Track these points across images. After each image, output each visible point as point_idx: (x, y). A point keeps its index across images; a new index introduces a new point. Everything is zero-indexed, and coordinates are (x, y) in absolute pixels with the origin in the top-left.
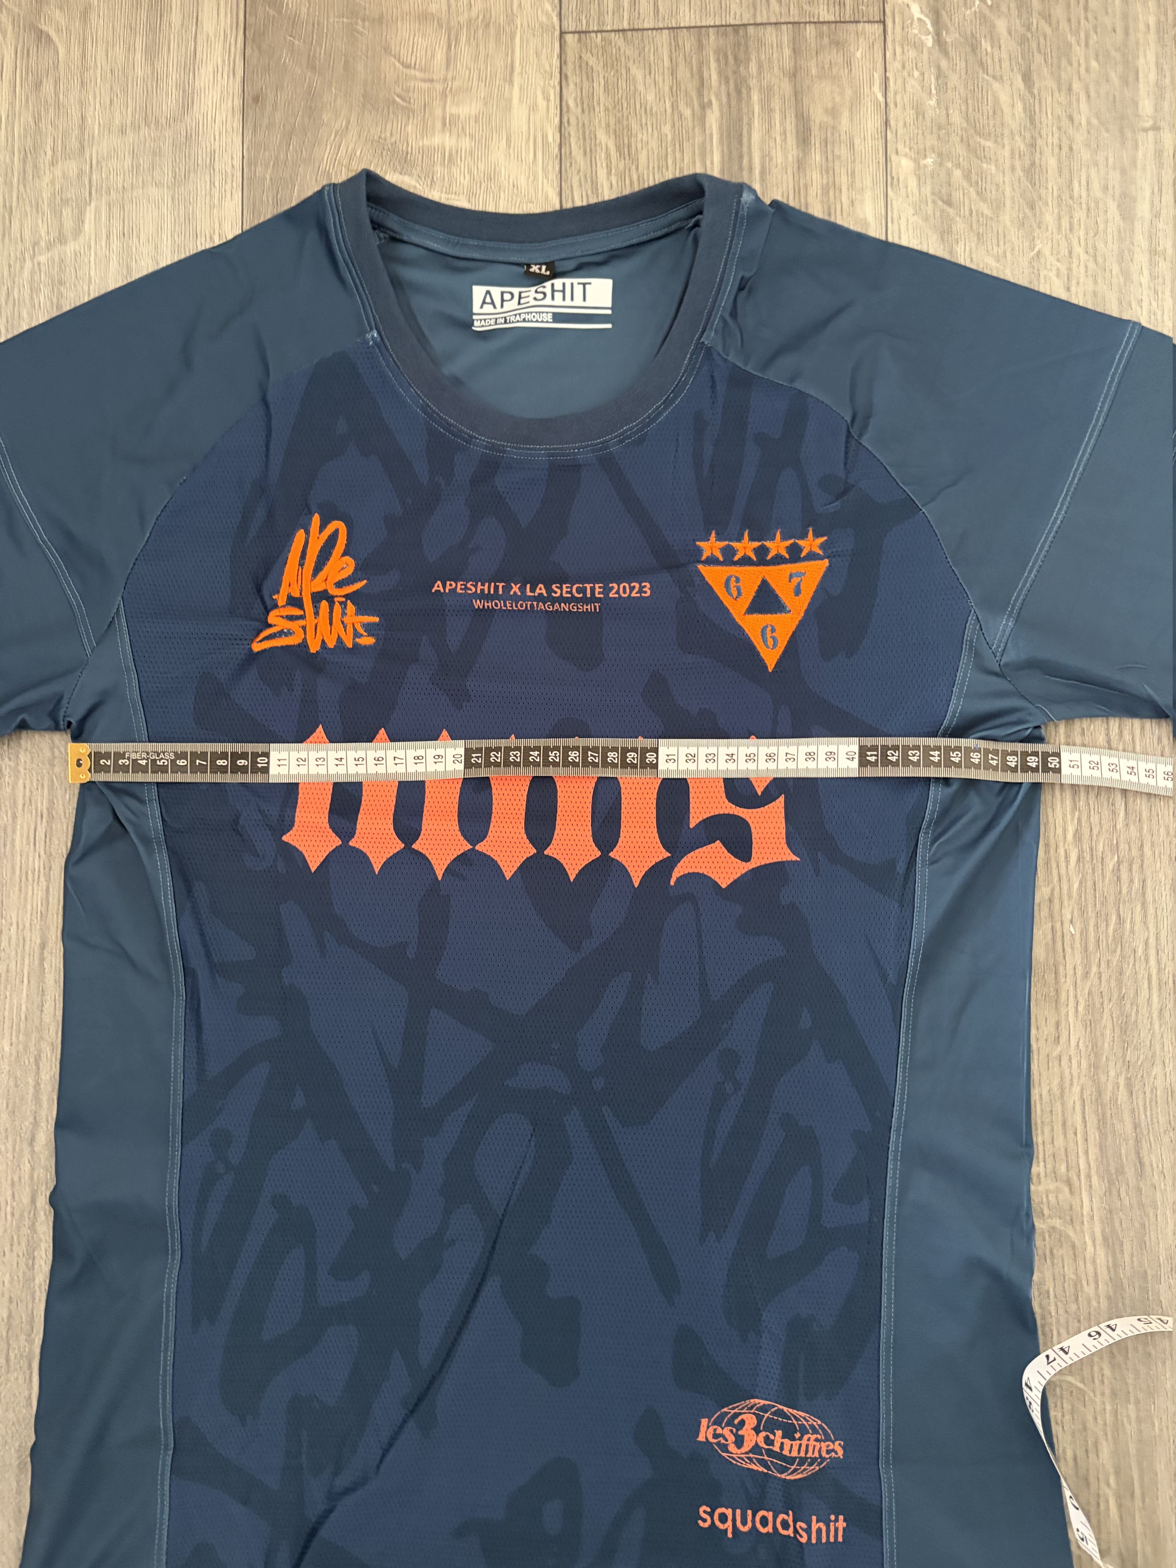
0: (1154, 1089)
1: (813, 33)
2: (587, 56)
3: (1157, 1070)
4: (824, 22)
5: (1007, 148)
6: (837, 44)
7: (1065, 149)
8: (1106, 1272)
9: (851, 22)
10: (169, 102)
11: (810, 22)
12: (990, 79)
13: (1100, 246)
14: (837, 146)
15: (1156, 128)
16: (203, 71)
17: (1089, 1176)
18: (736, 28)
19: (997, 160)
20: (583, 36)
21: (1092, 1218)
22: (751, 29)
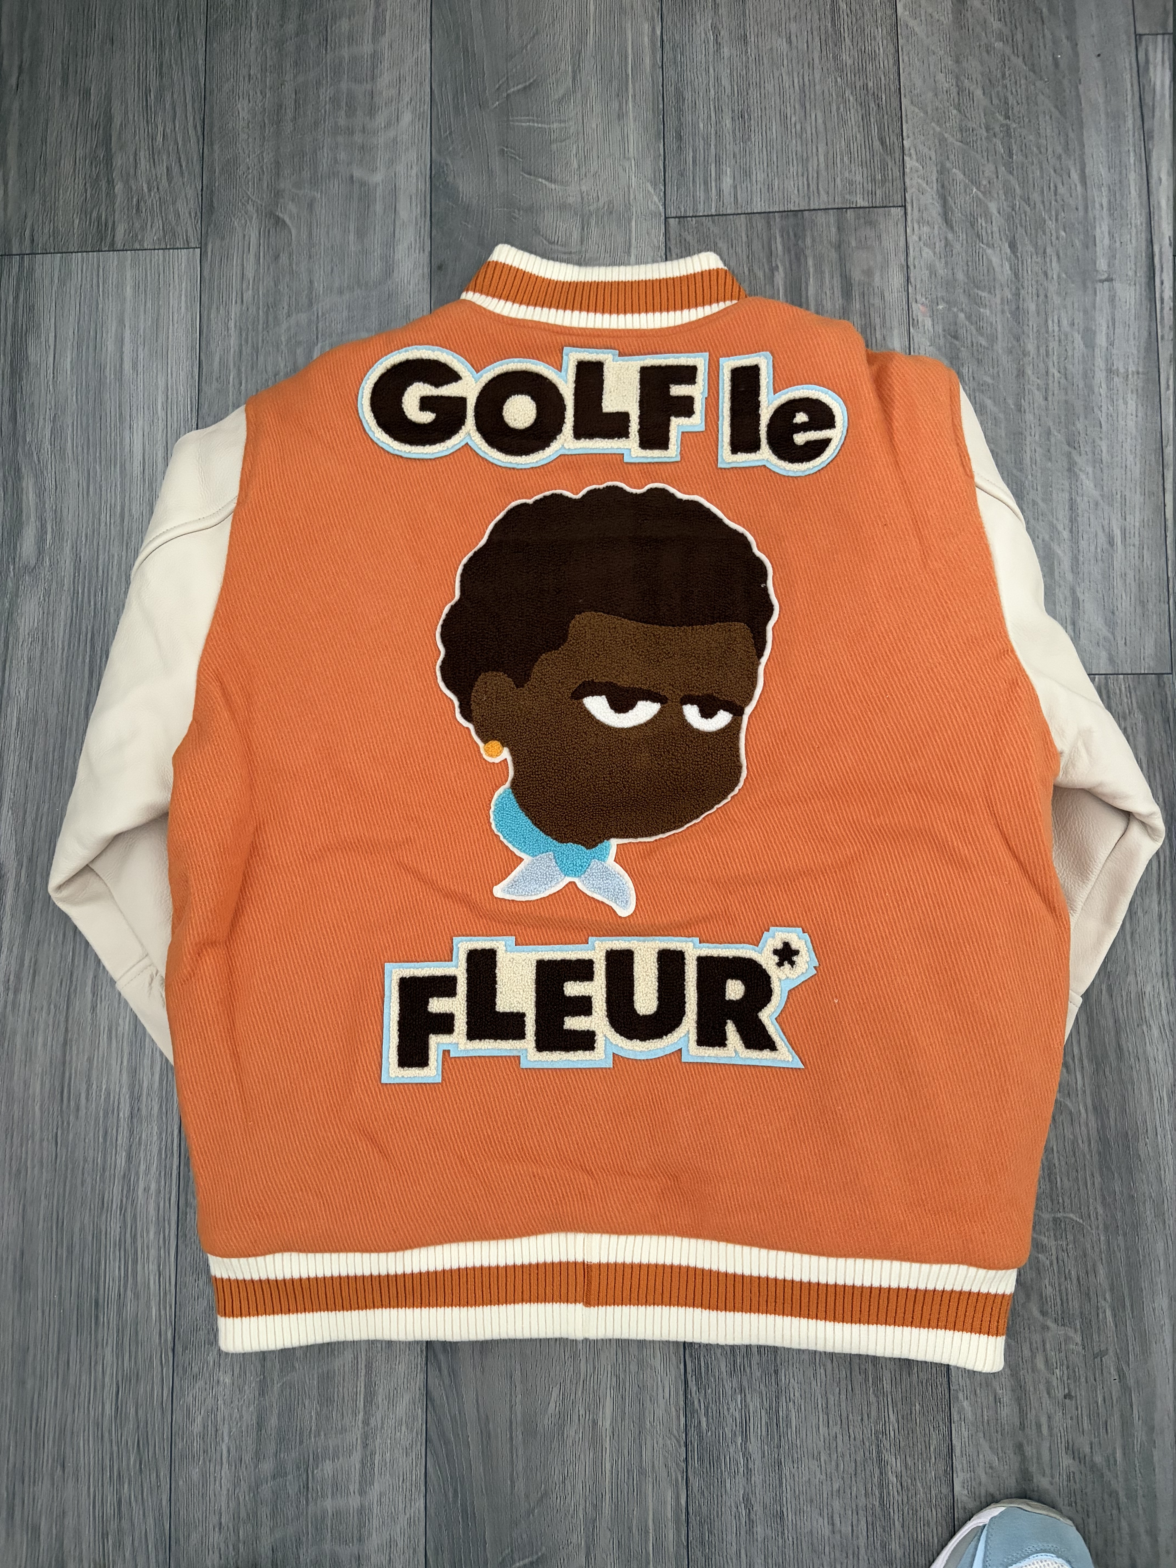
0: (1129, 993)
1: (853, 217)
2: (685, 234)
3: (1131, 978)
4: (860, 208)
5: (998, 296)
6: (872, 224)
7: (1042, 297)
8: (1096, 1133)
9: (880, 207)
10: (375, 270)
11: (850, 208)
12: (985, 247)
13: (1070, 367)
14: (871, 297)
15: (1110, 280)
16: (400, 247)
17: (1081, 1060)
18: (795, 212)
19: (991, 306)
20: (682, 219)
21: (1084, 1092)
22: (806, 213)
